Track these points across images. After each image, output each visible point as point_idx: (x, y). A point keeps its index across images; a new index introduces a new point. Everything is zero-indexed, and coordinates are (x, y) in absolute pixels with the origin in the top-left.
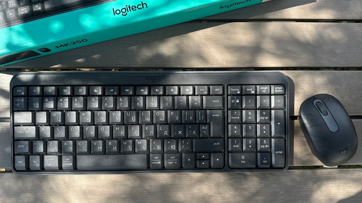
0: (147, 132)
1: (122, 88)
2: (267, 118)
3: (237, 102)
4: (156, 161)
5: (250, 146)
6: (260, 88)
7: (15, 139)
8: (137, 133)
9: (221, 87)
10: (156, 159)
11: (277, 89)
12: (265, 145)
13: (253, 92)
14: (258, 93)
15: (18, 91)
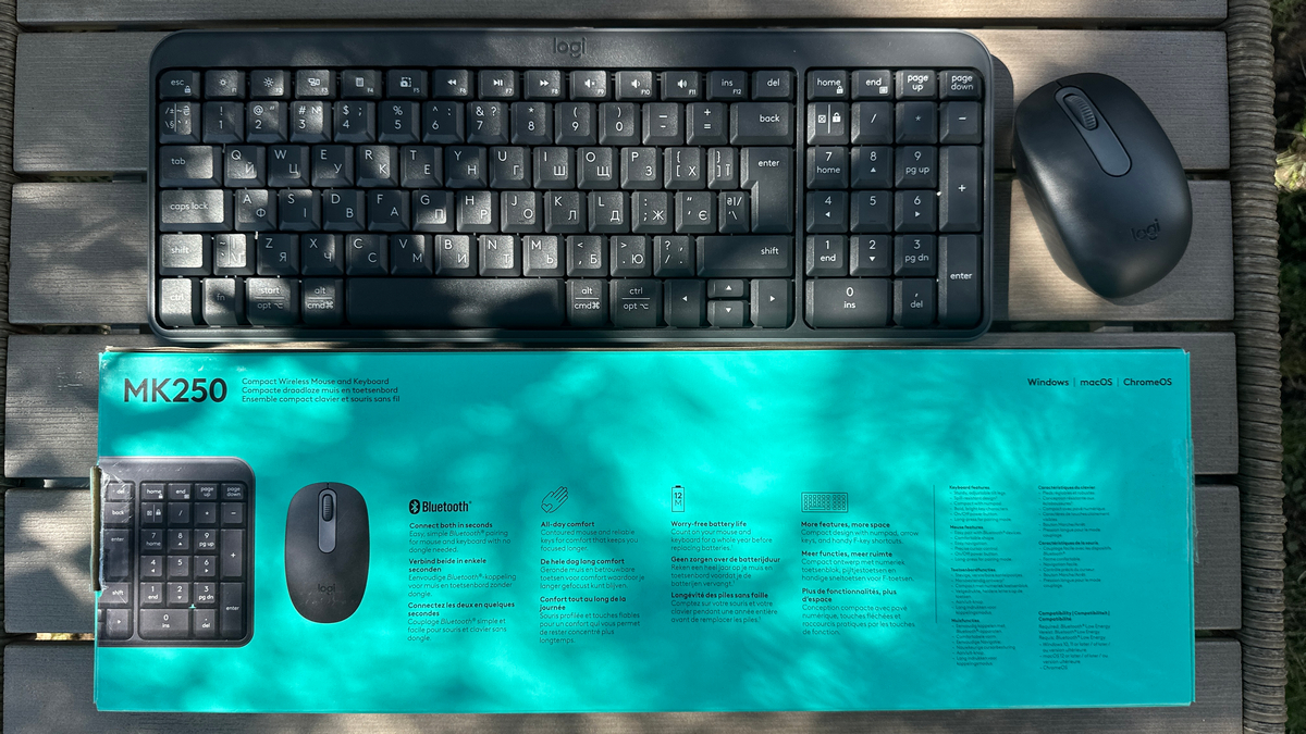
0: (560, 212)
1: (482, 74)
2: (925, 170)
3: (834, 120)
4: (586, 302)
5: (872, 258)
6: (905, 78)
7: (162, 229)
8: (528, 214)
9: (787, 74)
10: (584, 296)
11: (958, 83)
12: (917, 253)
13: (884, 90)
14: (899, 94)
15: (173, 82)
